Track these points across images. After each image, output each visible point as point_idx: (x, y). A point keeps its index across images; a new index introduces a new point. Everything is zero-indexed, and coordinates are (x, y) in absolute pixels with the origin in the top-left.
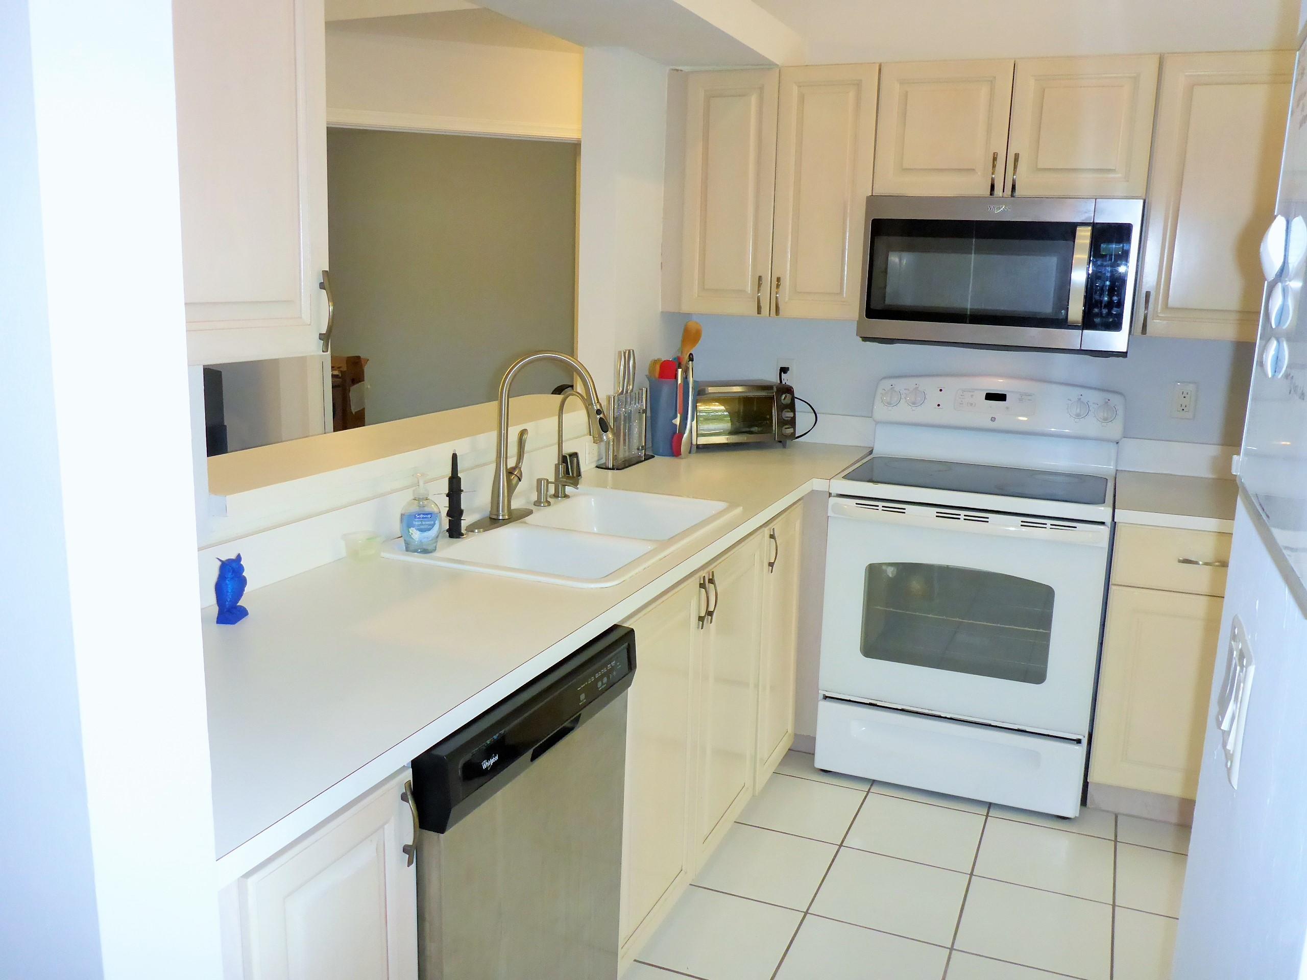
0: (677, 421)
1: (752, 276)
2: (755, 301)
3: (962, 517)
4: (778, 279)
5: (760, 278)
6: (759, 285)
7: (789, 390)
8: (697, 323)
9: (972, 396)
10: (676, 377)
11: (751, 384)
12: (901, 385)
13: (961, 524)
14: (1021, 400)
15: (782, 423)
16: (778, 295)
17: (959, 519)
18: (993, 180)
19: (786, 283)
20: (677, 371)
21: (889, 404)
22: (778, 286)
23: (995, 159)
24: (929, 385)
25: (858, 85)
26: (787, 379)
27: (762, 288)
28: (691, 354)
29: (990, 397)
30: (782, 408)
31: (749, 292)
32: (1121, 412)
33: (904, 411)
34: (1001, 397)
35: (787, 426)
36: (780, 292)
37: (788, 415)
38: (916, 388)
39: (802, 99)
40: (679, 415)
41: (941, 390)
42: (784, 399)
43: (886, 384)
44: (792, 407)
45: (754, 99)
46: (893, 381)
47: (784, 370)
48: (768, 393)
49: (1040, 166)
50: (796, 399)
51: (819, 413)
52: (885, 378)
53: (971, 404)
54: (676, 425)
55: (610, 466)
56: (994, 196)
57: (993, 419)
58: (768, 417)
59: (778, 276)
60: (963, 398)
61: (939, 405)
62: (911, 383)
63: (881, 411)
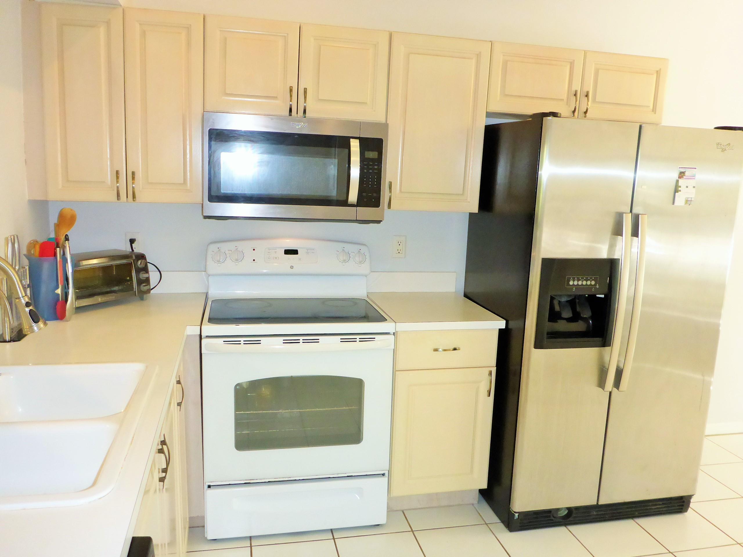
0: (59, 291)
1: (111, 171)
2: (114, 190)
3: (301, 341)
4: (133, 173)
5: (117, 172)
6: (118, 178)
7: (142, 257)
8: (72, 210)
9: (275, 252)
10: (55, 255)
11: (111, 254)
12: (226, 247)
13: (301, 346)
14: (308, 253)
15: (140, 282)
16: (134, 186)
17: (299, 342)
18: (291, 105)
19: (139, 175)
20: (55, 249)
21: (219, 261)
22: (133, 178)
23: (291, 90)
24: (246, 246)
25: (188, 28)
26: (138, 248)
27: (120, 180)
28: (67, 235)
29: (288, 252)
30: (139, 271)
31: (109, 184)
32: (368, 256)
33: (229, 266)
34: (295, 252)
35: (144, 284)
36: (135, 182)
37: (143, 276)
38: (237, 249)
39: (144, 34)
40: (60, 286)
41: (254, 250)
42: (140, 264)
43: (213, 248)
44: (145, 269)
45: (102, 31)
46: (219, 245)
47: (132, 241)
48: (127, 261)
49: (320, 98)
50: (148, 263)
51: (162, 271)
52: (211, 243)
53: (276, 258)
54: (58, 294)
55: (8, 338)
56: (292, 116)
57: (292, 267)
58: (128, 278)
59: (133, 171)
60: (270, 254)
61: (254, 260)
62: (231, 246)
63: (213, 267)
